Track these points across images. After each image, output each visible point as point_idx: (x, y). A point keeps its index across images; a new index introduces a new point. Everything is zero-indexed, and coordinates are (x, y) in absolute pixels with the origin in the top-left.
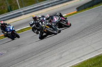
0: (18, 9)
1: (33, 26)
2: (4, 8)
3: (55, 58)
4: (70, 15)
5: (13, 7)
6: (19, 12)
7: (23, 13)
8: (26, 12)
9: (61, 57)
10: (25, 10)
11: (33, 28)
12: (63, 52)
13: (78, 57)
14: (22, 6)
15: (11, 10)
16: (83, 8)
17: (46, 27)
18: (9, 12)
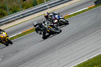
0: (44, 2)
7: (48, 7)
8: (51, 6)
10: (50, 3)
15: (37, 4)
17: (49, 28)
18: (34, 6)
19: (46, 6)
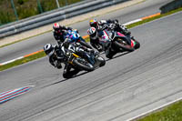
0: (57, 8)
1: (51, 53)
2: (31, 6)
3: (121, 98)
4: (149, 20)
5: (47, 4)
6: (58, 13)
7: (65, 16)
9: (133, 97)
10: (68, 10)
11: (51, 57)
12: (137, 87)
13: (163, 95)
14: (63, 4)
16: (172, 7)
17: (73, 57)
18: (40, 13)
19: (60, 15)
